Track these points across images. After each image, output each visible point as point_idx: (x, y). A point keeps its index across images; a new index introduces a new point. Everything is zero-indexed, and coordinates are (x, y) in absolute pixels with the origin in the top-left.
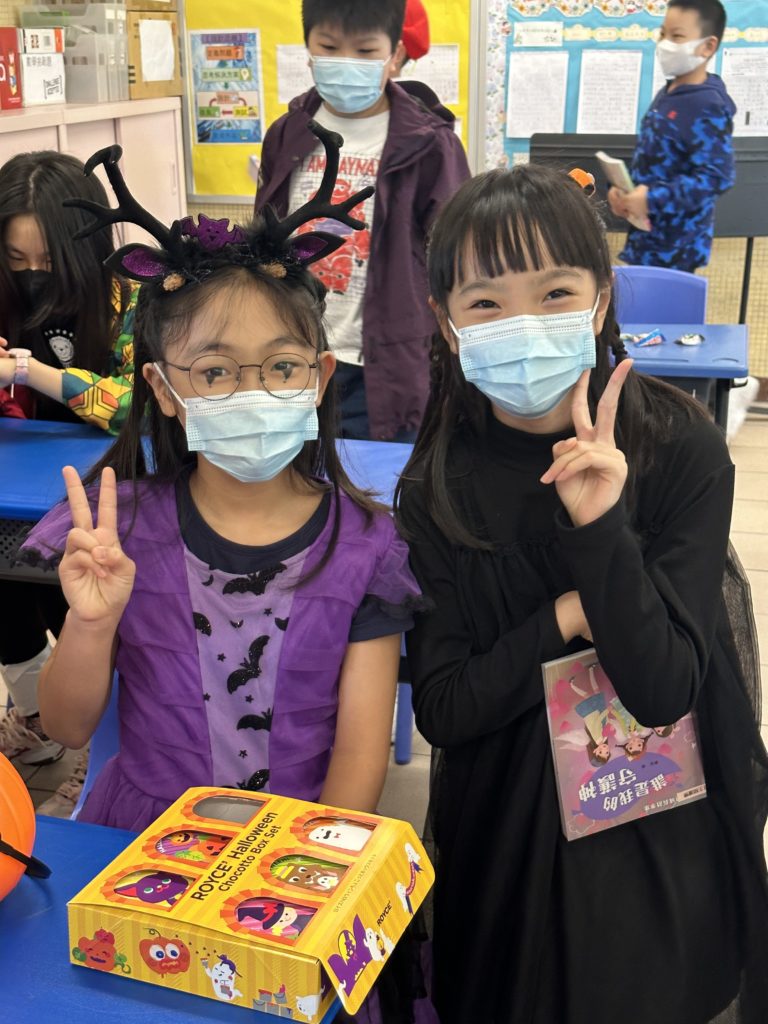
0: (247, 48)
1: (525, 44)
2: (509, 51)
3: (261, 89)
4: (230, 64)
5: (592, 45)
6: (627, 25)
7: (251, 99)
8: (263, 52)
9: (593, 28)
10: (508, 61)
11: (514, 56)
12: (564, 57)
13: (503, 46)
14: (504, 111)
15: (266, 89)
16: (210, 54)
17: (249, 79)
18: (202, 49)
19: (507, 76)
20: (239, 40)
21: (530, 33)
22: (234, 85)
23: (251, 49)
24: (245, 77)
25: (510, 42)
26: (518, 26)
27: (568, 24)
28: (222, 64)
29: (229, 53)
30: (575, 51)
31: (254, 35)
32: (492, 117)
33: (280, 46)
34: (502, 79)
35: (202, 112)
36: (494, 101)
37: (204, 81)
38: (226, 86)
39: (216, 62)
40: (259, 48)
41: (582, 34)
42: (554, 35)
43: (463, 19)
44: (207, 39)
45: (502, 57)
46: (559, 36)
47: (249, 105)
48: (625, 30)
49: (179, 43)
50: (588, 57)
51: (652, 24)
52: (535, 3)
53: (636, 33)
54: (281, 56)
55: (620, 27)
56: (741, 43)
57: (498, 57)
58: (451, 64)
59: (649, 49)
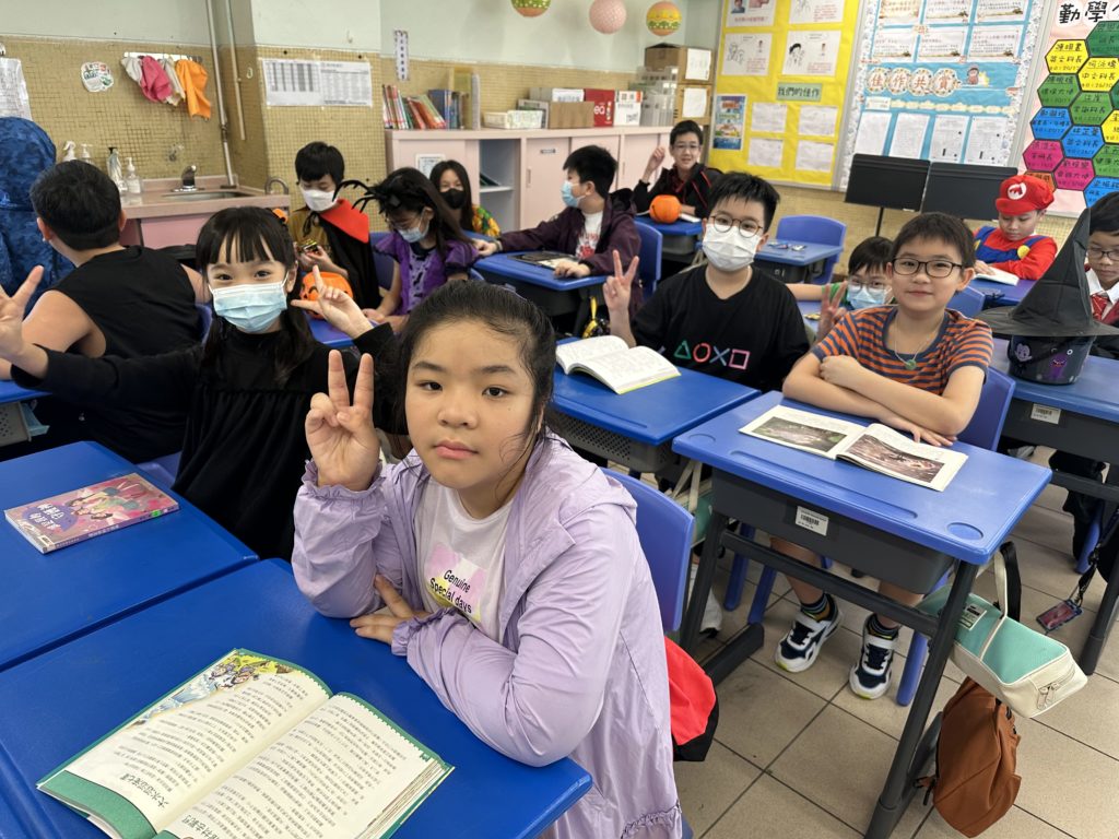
0: (740, 103)
1: (871, 107)
2: (863, 110)
3: (744, 124)
4: (732, 111)
5: (905, 110)
6: (924, 101)
7: (738, 127)
8: (748, 106)
9: (906, 101)
10: (861, 116)
11: (864, 114)
12: (889, 116)
13: (859, 108)
14: (854, 142)
15: (747, 124)
16: (725, 106)
17: (739, 118)
18: (721, 103)
19: (859, 123)
20: (738, 99)
21: (873, 103)
22: (732, 121)
23: (742, 104)
25: (863, 106)
26: (868, 99)
27: (894, 99)
28: (729, 111)
29: (731, 105)
30: (895, 112)
31: (744, 98)
32: (849, 144)
33: (754, 103)
34: (857, 125)
35: (718, 133)
36: (852, 136)
37: (720, 118)
38: (729, 121)
39: (726, 110)
40: (745, 104)
41: (900, 104)
42: (886, 104)
43: (842, 93)
44: (725, 98)
45: (858, 114)
46: (888, 105)
47: (737, 131)
48: (922, 104)
49: (711, 100)
50: (901, 117)
51: (936, 101)
52: (879, 87)
53: (929, 105)
54: (755, 108)
55: (920, 102)
56: (984, 114)
57: (856, 114)
58: (833, 115)
59: (933, 114)
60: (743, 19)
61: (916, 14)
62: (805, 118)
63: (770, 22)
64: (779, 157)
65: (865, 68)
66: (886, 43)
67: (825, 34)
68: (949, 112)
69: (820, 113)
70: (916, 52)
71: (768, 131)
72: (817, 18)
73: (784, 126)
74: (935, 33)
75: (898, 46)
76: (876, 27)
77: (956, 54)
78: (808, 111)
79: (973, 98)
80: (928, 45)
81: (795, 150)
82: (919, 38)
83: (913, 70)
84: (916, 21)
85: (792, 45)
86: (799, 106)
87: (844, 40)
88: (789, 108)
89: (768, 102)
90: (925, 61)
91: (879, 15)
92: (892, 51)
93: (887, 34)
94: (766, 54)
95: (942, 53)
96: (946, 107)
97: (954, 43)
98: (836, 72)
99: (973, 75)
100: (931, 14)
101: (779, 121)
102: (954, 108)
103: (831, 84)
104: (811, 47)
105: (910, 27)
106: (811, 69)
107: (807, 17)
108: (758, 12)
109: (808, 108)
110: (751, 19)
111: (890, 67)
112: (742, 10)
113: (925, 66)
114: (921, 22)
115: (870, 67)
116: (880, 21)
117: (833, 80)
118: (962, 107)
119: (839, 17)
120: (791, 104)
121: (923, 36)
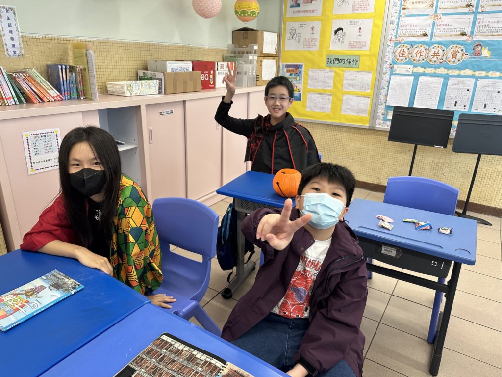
0: (299, 69)
1: (397, 72)
2: (391, 74)
3: (302, 83)
4: (293, 74)
5: (424, 74)
6: (439, 68)
8: (305, 71)
9: (425, 68)
10: (390, 78)
11: (392, 77)
12: (412, 78)
13: (389, 73)
14: (386, 96)
15: (305, 83)
16: (288, 71)
17: (299, 80)
18: (285, 69)
19: (389, 83)
20: (297, 67)
21: (398, 68)
23: (301, 70)
24: (298, 79)
25: (392, 71)
26: (395, 66)
27: (415, 66)
28: (291, 75)
29: (293, 71)
30: (416, 76)
31: (302, 65)
32: (382, 97)
33: (310, 69)
34: (387, 84)
36: (383, 92)
39: (289, 74)
40: (303, 70)
41: (421, 70)
42: (409, 70)
43: (375, 62)
44: (288, 66)
46: (411, 70)
47: (298, 88)
48: (438, 70)
49: (278, 67)
50: (422, 79)
51: (449, 68)
52: (403, 58)
53: (442, 71)
54: (310, 73)
55: (436, 68)
56: (486, 77)
57: (387, 77)
58: (369, 78)
59: (446, 77)
60: (299, 12)
61: (432, 6)
62: (347, 79)
63: (319, 13)
64: (330, 106)
65: (392, 44)
66: (409, 27)
67: (360, 21)
68: (459, 76)
69: (359, 76)
70: (432, 33)
71: (320, 88)
72: (354, 10)
73: (332, 84)
74: (446, 20)
75: (417, 29)
76: (400, 16)
77: (464, 34)
78: (349, 74)
79: (478, 65)
80: (442, 28)
81: (341, 101)
82: (434, 23)
83: (430, 46)
84: (431, 11)
85: (336, 29)
86: (344, 71)
87: (375, 25)
88: (336, 72)
89: (320, 68)
90: (439, 39)
91: (402, 7)
92: (413, 32)
93: (409, 20)
94: (317, 36)
95: (453, 34)
96: (456, 72)
97: (462, 26)
98: (370, 48)
99: (478, 49)
100: (443, 6)
101: (329, 81)
102: (462, 73)
103: (366, 56)
104: (350, 31)
105: (427, 15)
106: (352, 45)
107: (347, 9)
108: (310, 7)
109: (349, 73)
110: (304, 12)
111: (412, 44)
112: (298, 5)
113: (439, 43)
114: (436, 12)
115: (396, 44)
116: (403, 12)
117: (368, 53)
118: (469, 72)
119: (371, 10)
120: (337, 69)
121: (437, 22)
